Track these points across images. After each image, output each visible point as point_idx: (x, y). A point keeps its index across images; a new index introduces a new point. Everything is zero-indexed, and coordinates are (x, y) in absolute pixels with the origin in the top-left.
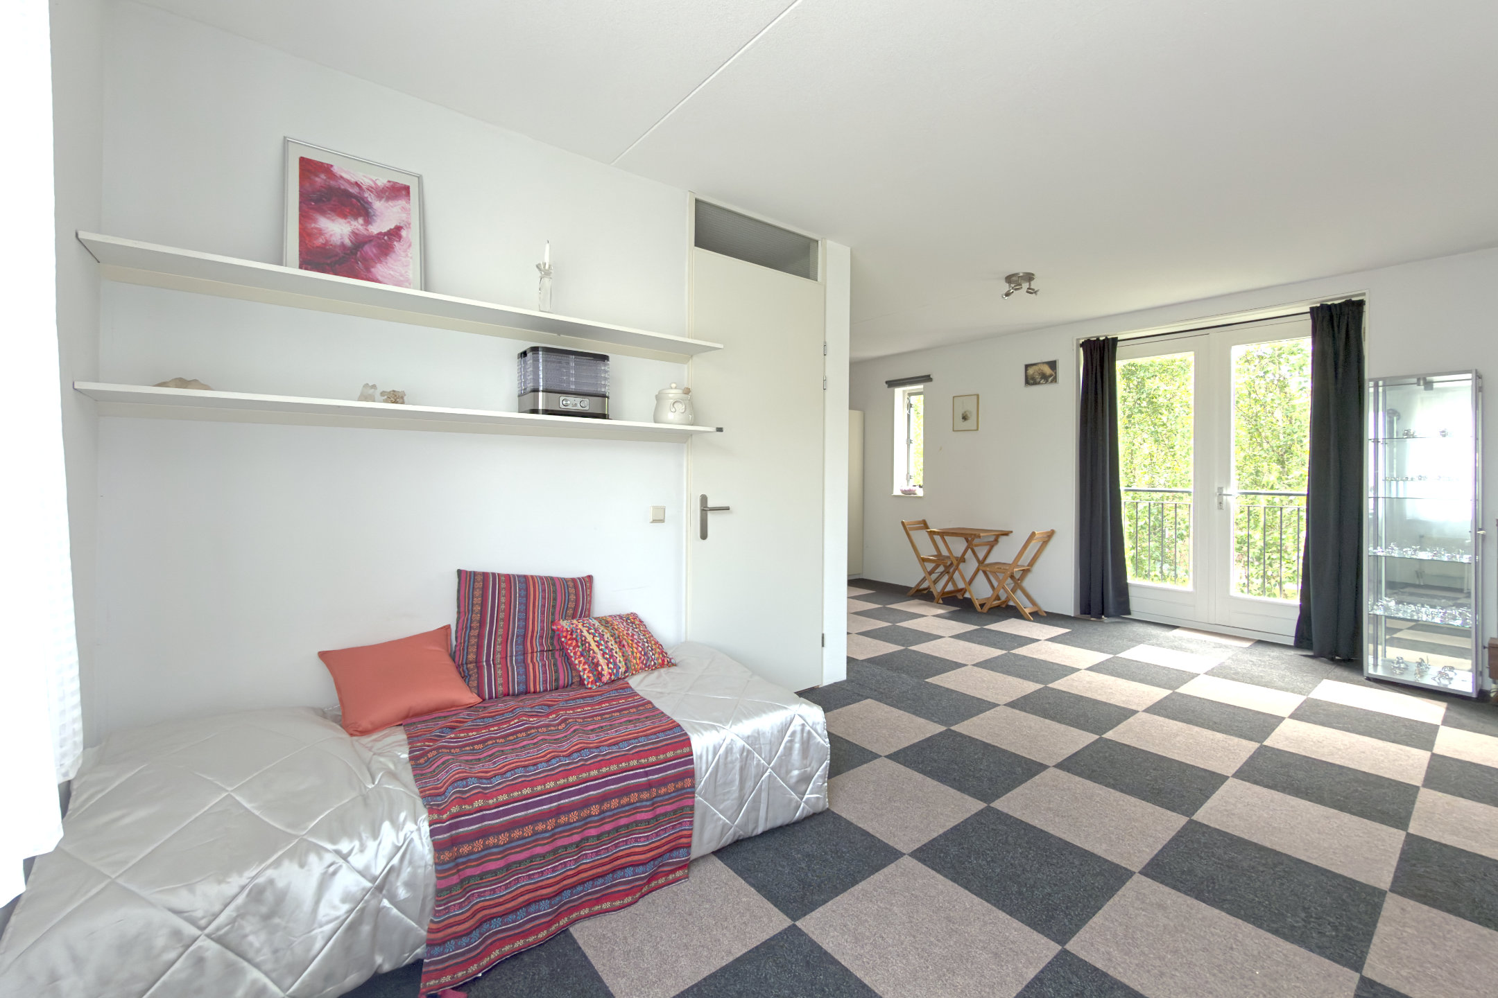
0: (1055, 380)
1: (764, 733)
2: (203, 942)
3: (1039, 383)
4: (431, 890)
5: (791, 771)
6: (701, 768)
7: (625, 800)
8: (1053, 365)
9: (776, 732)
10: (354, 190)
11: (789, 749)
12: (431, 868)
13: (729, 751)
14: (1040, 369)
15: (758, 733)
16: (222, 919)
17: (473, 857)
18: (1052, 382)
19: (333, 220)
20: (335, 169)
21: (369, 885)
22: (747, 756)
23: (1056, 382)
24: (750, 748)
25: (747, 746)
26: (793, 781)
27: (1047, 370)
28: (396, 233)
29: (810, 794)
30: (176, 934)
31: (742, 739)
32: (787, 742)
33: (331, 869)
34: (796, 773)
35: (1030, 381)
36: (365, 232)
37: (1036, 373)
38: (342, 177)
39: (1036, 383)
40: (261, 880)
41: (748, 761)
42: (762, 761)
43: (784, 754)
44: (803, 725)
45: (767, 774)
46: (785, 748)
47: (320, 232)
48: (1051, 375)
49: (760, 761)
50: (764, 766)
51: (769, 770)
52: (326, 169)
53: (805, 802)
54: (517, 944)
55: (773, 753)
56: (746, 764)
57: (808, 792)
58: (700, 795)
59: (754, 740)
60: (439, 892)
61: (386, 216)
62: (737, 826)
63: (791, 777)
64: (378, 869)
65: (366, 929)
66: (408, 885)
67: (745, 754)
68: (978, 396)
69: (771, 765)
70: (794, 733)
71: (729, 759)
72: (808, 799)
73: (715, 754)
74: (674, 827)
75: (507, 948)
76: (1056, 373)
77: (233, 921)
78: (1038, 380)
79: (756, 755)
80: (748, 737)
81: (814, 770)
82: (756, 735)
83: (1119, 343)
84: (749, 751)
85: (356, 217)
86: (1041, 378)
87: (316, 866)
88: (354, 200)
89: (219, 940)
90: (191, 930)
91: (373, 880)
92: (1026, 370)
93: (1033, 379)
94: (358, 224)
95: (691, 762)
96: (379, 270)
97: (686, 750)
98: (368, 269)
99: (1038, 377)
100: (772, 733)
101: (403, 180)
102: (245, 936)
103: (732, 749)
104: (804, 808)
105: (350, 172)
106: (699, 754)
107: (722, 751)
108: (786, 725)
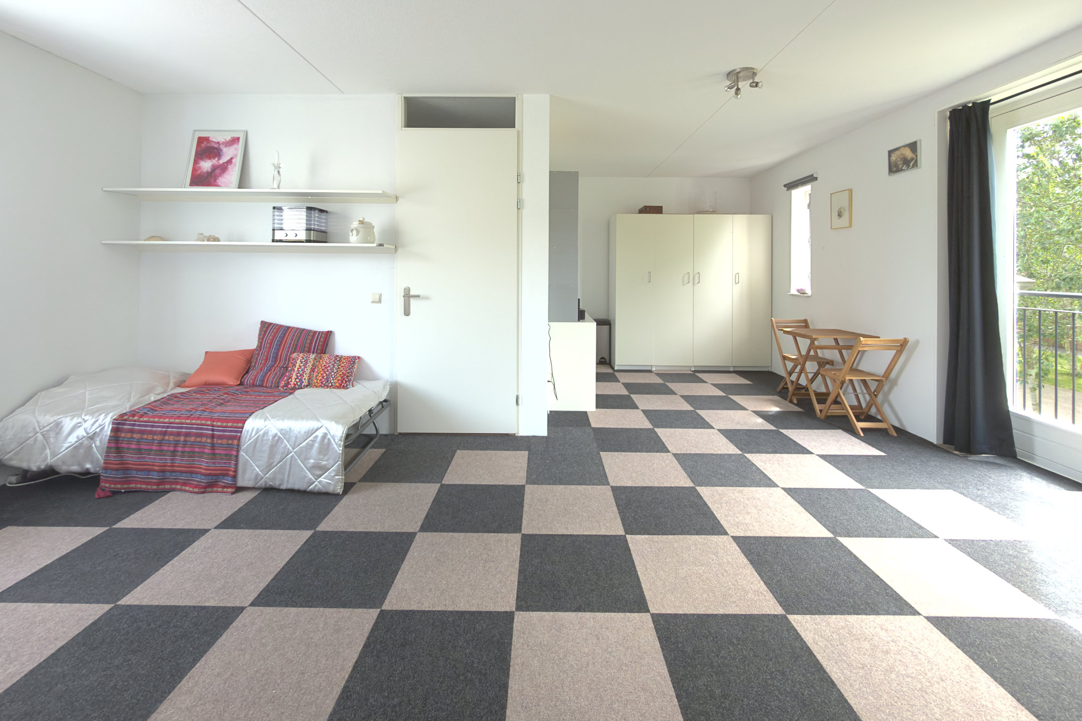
0: (916, 165)
1: (293, 430)
2: (39, 435)
3: (901, 170)
4: (106, 446)
5: (309, 459)
6: (246, 437)
7: (198, 439)
8: (913, 146)
9: (303, 432)
10: (216, 146)
11: (310, 446)
12: (108, 438)
13: (266, 433)
14: (902, 154)
15: (290, 429)
16: (45, 429)
17: (126, 439)
18: (913, 166)
19: (206, 162)
20: (211, 139)
21: (85, 435)
22: (278, 440)
23: (917, 166)
24: (281, 436)
25: (279, 434)
26: (309, 465)
27: (908, 153)
28: (230, 161)
29: (324, 478)
30: (34, 429)
31: (277, 429)
32: (311, 440)
33: (79, 425)
34: (312, 461)
35: (894, 169)
36: (217, 164)
37: (900, 159)
38: (213, 141)
39: (899, 170)
40: (59, 420)
41: (279, 444)
42: (289, 446)
43: (305, 447)
44: (326, 434)
45: (291, 455)
46: (307, 443)
47: (200, 168)
48: (912, 159)
49: (287, 445)
50: (289, 449)
51: (293, 453)
52: (207, 139)
53: (319, 482)
54: (143, 486)
55: (297, 444)
56: (276, 444)
57: (323, 477)
58: (243, 451)
59: (286, 433)
60: (107, 447)
61: (228, 153)
62: (266, 478)
63: (309, 463)
64: (91, 431)
65: (82, 451)
66: (100, 441)
67: (276, 438)
68: (851, 191)
69: (295, 450)
70: (317, 436)
71: (265, 438)
72: (321, 481)
73: (257, 433)
74: (225, 463)
75: (139, 486)
76: (916, 156)
77: (48, 431)
78: (900, 166)
79: (285, 441)
80: (282, 429)
81: (331, 465)
82: (288, 430)
83: (991, 107)
84: (279, 438)
85: (214, 158)
86: (904, 164)
87: (76, 421)
88: (216, 150)
89: (43, 435)
90: (38, 429)
91: (88, 434)
92: (890, 156)
93: (896, 165)
94: (214, 161)
95: (241, 432)
96: (221, 180)
97: (240, 425)
98: (215, 180)
99: (900, 163)
100: (299, 432)
101: (236, 135)
102: (50, 437)
103: (268, 433)
104: (316, 485)
105: (216, 138)
106: (247, 429)
107: (261, 433)
108: (312, 430)
